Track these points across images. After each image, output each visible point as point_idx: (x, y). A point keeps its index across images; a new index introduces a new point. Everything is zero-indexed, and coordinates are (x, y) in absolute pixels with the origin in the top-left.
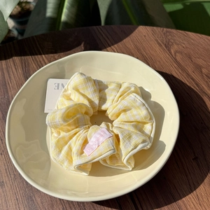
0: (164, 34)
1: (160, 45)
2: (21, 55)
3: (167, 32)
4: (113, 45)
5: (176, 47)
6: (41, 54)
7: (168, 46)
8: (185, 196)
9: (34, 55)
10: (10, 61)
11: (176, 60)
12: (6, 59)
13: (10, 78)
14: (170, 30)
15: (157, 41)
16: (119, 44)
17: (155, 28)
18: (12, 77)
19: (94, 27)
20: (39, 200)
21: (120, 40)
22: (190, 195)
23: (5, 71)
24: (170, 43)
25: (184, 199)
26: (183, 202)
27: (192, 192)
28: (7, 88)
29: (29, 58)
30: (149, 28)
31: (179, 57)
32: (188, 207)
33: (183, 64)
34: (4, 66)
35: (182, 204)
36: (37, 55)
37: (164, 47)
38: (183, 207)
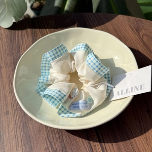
0: (136, 21)
1: (132, 29)
2: (32, 28)
3: (138, 20)
4: (97, 26)
5: (144, 31)
6: (46, 28)
7: (138, 30)
8: (136, 137)
9: (41, 28)
10: (24, 32)
11: (143, 40)
12: (21, 29)
13: (23, 42)
14: (141, 19)
15: (130, 26)
16: (103, 26)
17: (130, 17)
18: (24, 42)
19: (86, 13)
20: (31, 126)
21: (104, 23)
22: (140, 137)
23: (20, 38)
24: (140, 29)
25: (136, 139)
26: (135, 140)
27: (143, 134)
28: (19, 49)
29: (38, 30)
30: (125, 17)
31: (145, 39)
32: (138, 145)
33: (147, 43)
34: (20, 34)
35: (134, 142)
36: (43, 28)
37: (135, 30)
38: (134, 144)
